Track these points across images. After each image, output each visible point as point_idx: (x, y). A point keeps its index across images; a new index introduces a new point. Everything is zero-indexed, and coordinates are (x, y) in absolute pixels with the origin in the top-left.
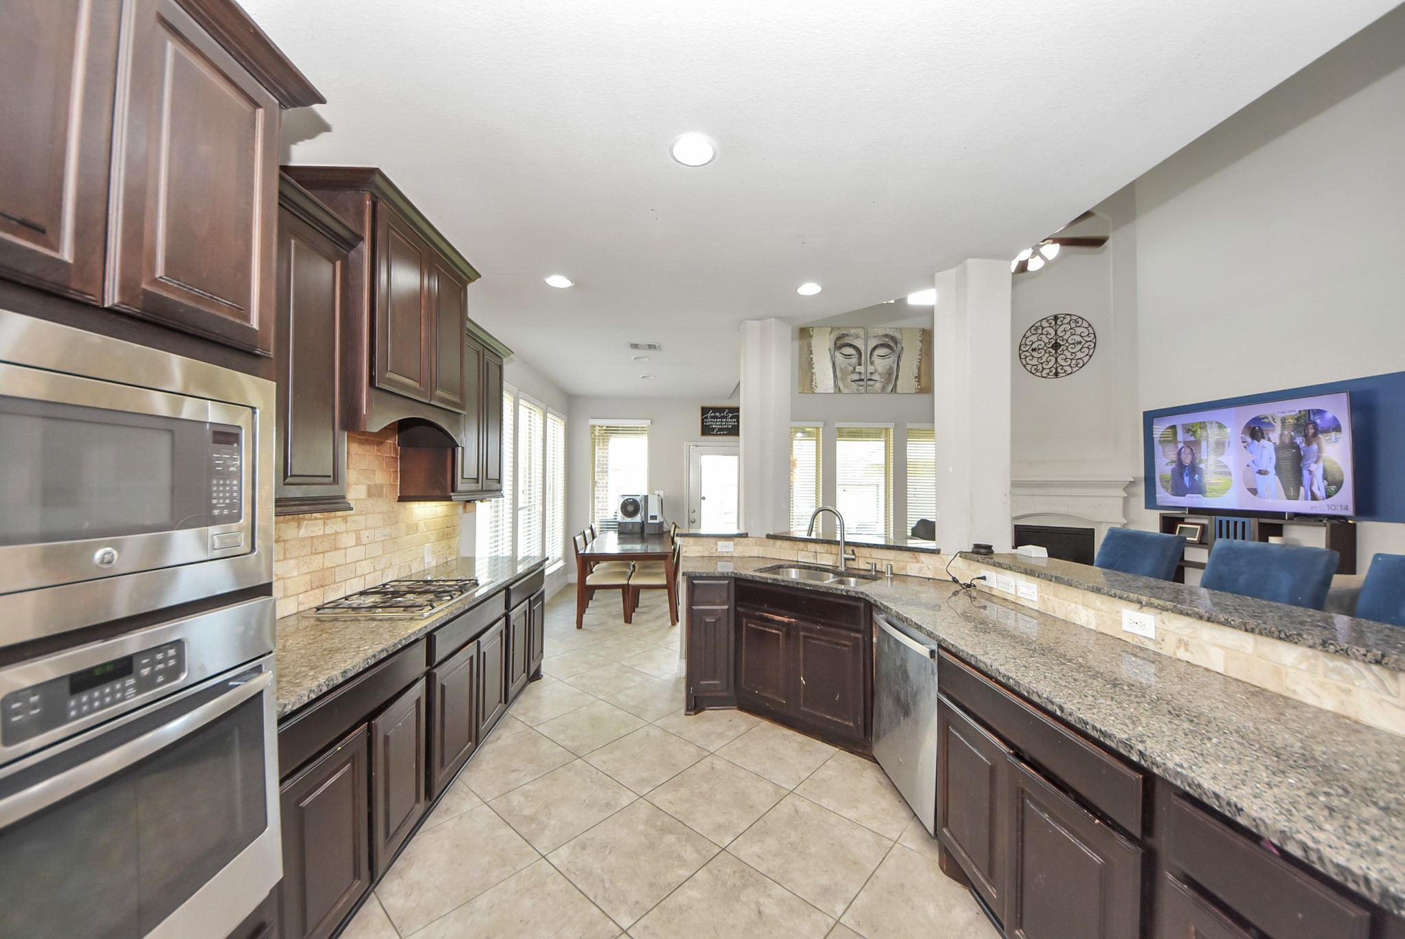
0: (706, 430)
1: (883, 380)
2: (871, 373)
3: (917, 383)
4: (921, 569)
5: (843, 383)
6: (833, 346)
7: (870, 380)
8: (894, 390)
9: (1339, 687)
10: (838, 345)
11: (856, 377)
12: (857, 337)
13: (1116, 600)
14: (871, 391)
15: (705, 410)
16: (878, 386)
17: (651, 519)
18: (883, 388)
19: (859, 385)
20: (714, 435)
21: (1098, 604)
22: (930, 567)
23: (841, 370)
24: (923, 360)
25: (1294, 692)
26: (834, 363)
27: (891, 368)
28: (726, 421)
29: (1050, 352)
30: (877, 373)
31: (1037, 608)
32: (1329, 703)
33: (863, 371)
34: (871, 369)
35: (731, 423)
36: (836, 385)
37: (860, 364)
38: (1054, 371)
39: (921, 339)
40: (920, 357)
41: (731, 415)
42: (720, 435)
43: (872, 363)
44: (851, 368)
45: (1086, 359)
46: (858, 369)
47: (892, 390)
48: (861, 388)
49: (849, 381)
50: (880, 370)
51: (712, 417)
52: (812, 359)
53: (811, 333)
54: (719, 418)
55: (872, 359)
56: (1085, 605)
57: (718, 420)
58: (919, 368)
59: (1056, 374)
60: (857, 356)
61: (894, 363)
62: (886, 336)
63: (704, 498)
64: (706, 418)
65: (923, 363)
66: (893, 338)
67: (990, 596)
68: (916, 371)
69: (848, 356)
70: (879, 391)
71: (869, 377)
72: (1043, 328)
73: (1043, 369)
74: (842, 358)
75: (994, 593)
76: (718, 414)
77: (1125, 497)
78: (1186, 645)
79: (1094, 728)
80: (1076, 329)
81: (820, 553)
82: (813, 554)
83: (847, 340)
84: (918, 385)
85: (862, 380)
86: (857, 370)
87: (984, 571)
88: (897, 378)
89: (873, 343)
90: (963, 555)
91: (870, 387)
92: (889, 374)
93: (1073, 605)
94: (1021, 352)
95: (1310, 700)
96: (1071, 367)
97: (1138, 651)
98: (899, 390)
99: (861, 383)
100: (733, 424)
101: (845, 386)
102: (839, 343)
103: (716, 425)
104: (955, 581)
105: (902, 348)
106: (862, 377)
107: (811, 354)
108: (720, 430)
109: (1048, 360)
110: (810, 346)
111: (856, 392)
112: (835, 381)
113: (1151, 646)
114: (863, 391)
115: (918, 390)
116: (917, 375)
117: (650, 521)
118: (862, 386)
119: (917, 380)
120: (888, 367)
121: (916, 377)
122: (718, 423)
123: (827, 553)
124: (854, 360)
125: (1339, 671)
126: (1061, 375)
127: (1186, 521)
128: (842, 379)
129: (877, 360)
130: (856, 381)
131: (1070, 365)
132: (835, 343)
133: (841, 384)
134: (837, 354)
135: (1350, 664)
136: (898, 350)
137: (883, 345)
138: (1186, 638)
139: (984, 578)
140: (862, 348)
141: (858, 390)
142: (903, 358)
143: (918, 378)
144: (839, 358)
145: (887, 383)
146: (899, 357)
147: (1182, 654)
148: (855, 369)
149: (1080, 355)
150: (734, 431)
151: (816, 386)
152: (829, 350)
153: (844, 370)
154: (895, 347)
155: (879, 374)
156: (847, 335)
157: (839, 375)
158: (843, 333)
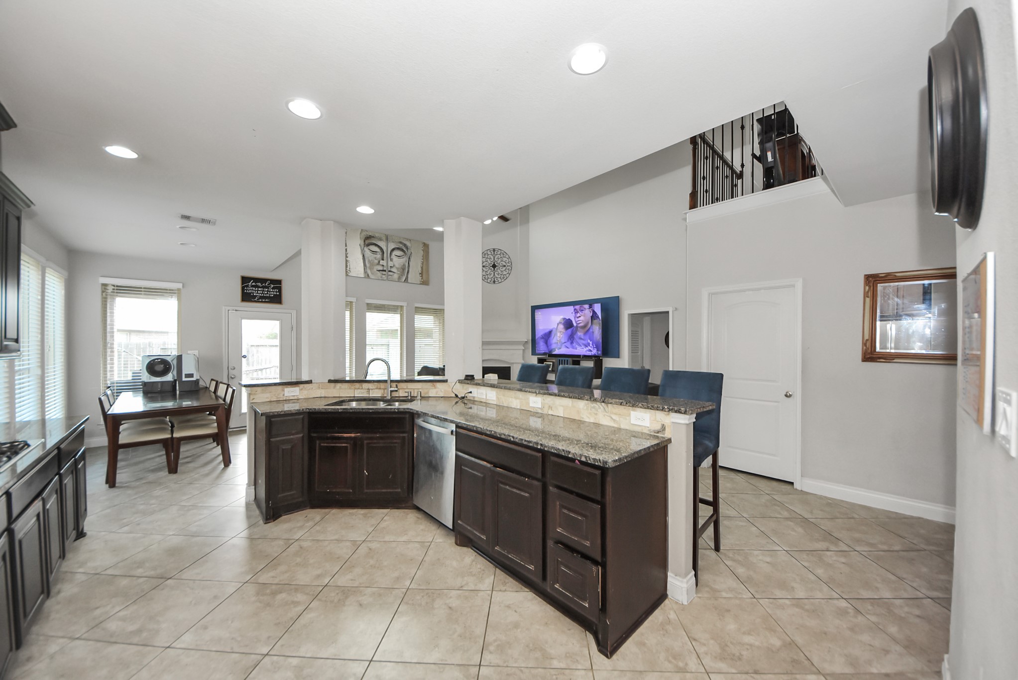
0: (246, 297)
1: (399, 272)
2: (391, 267)
3: (421, 278)
4: (437, 392)
5: (371, 271)
6: (363, 243)
7: (390, 271)
8: (406, 280)
9: (594, 413)
10: (367, 243)
11: (381, 268)
12: (380, 239)
13: (528, 393)
14: (391, 279)
15: (245, 280)
16: (396, 276)
17: (186, 377)
18: (399, 278)
19: (382, 274)
20: (255, 301)
21: (521, 396)
22: (443, 391)
23: (369, 261)
24: (425, 263)
25: (583, 418)
26: (363, 256)
27: (404, 265)
28: (268, 291)
29: (491, 269)
30: (394, 267)
31: (495, 403)
32: (592, 420)
33: (385, 265)
34: (390, 264)
35: (273, 293)
36: (365, 272)
37: (383, 260)
38: (493, 280)
39: (423, 249)
40: (422, 261)
41: (273, 286)
42: (262, 302)
43: (391, 260)
44: (376, 261)
45: (508, 275)
46: (383, 263)
47: (405, 280)
48: (384, 276)
49: (376, 270)
50: (397, 266)
51: (252, 286)
52: (346, 250)
54: (260, 287)
55: (392, 257)
56: (516, 398)
57: (259, 289)
58: (422, 268)
59: (494, 282)
60: (381, 253)
61: (406, 261)
62: (400, 243)
63: (245, 357)
64: (247, 286)
65: (424, 265)
66: (406, 247)
67: (474, 402)
68: (420, 269)
69: (374, 252)
70: (397, 280)
71: (389, 269)
72: (488, 255)
73: (488, 278)
74: (370, 253)
75: (476, 399)
76: (259, 284)
77: (523, 350)
78: (551, 408)
79: (525, 441)
80: (504, 258)
81: (372, 389)
82: (367, 390)
83: (373, 241)
85: (385, 271)
86: (381, 263)
87: (471, 388)
88: (408, 272)
89: (392, 246)
90: (460, 382)
91: (390, 277)
92: (403, 269)
93: (511, 399)
95: (587, 420)
97: (535, 414)
98: (409, 281)
99: (384, 273)
100: (275, 293)
101: (372, 274)
102: (367, 242)
103: (258, 293)
104: (457, 396)
105: (411, 253)
106: (385, 269)
107: (346, 246)
108: (261, 297)
109: (491, 273)
111: (380, 278)
112: (365, 269)
113: (540, 411)
114: (385, 279)
115: (421, 282)
116: (420, 272)
117: (184, 379)
118: (384, 275)
120: (402, 264)
121: (420, 274)
122: (259, 292)
123: (377, 388)
124: (379, 256)
125: (594, 407)
126: (496, 283)
127: (547, 360)
128: (370, 269)
129: (395, 259)
130: (380, 270)
131: (500, 278)
132: (364, 241)
133: (369, 272)
134: (366, 249)
135: (597, 404)
136: (409, 253)
137: (398, 249)
138: (551, 405)
139: (471, 392)
140: (384, 248)
141: (381, 277)
142: (412, 259)
143: (421, 274)
144: (368, 253)
145: (402, 275)
146: (409, 258)
147: (550, 412)
148: (379, 262)
149: (505, 273)
150: (277, 299)
151: (350, 271)
152: (360, 245)
153: (372, 262)
154: (407, 252)
155: (396, 268)
156: (373, 237)
157: (368, 265)
158: (370, 234)
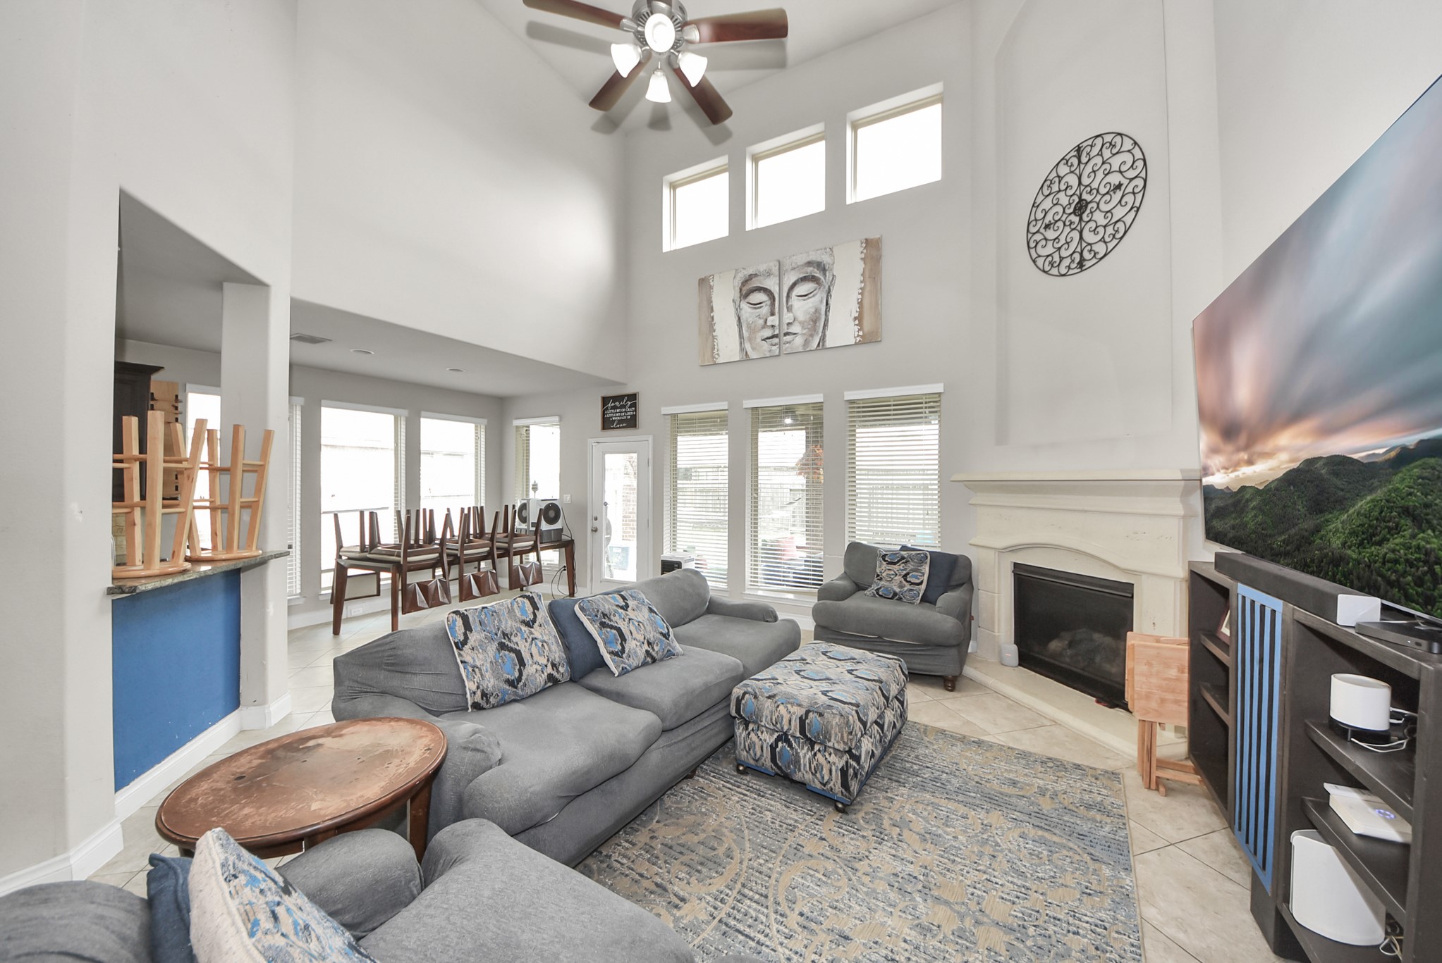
0: (607, 424)
1: (805, 331)
2: (789, 324)
3: (857, 328)
5: (751, 344)
6: (738, 295)
7: (787, 334)
8: (822, 343)
10: (744, 292)
11: (768, 333)
12: (769, 275)
14: (789, 351)
15: (605, 400)
16: (799, 341)
18: (807, 344)
19: (772, 345)
20: (614, 428)
23: (749, 326)
24: (868, 289)
26: (739, 318)
27: (817, 311)
28: (625, 411)
29: (1071, 223)
30: (796, 324)
33: (776, 323)
34: (788, 317)
35: (629, 413)
36: (742, 349)
37: (772, 314)
38: (1078, 258)
39: (863, 256)
40: (862, 285)
41: (629, 403)
42: (620, 428)
43: (789, 309)
44: (761, 322)
45: (1131, 215)
46: (773, 320)
47: (819, 345)
48: (774, 348)
49: (759, 340)
50: (801, 317)
51: (611, 408)
52: (713, 318)
53: (712, 284)
54: (619, 408)
55: (790, 303)
57: (618, 411)
58: (861, 304)
59: (1082, 264)
60: (769, 303)
61: (821, 301)
62: (809, 264)
63: (606, 504)
64: (607, 409)
65: (866, 294)
66: (822, 267)
68: (855, 307)
69: (757, 305)
70: (802, 349)
71: (786, 331)
72: (1060, 178)
73: (1061, 259)
74: (749, 310)
76: (617, 403)
80: (1112, 161)
83: (756, 283)
84: (859, 330)
85: (777, 336)
86: (769, 323)
88: (825, 325)
89: (790, 279)
91: (787, 345)
92: (815, 321)
94: (1030, 235)
96: (1105, 242)
98: (829, 344)
99: (776, 340)
100: (631, 414)
101: (753, 349)
102: (745, 290)
103: (615, 416)
105: (834, 276)
106: (777, 332)
107: (712, 310)
108: (620, 422)
109: (1069, 240)
110: (710, 301)
111: (768, 355)
112: (740, 344)
114: (777, 353)
115: (858, 339)
116: (857, 315)
118: (775, 345)
119: (857, 322)
120: (813, 310)
121: (855, 319)
122: (617, 414)
124: (765, 310)
126: (1088, 264)
128: (750, 339)
129: (796, 303)
130: (768, 338)
131: (1103, 239)
132: (741, 290)
133: (748, 346)
134: (743, 304)
136: (826, 282)
137: (804, 279)
140: (775, 290)
141: (770, 351)
142: (833, 293)
143: (859, 319)
144: (746, 309)
145: (812, 336)
146: (829, 291)
148: (766, 321)
149: (1119, 213)
150: (632, 423)
151: (718, 354)
152: (733, 301)
153: (753, 325)
154: (822, 278)
155: (800, 323)
156: (756, 275)
157: (746, 334)
158: (751, 273)
